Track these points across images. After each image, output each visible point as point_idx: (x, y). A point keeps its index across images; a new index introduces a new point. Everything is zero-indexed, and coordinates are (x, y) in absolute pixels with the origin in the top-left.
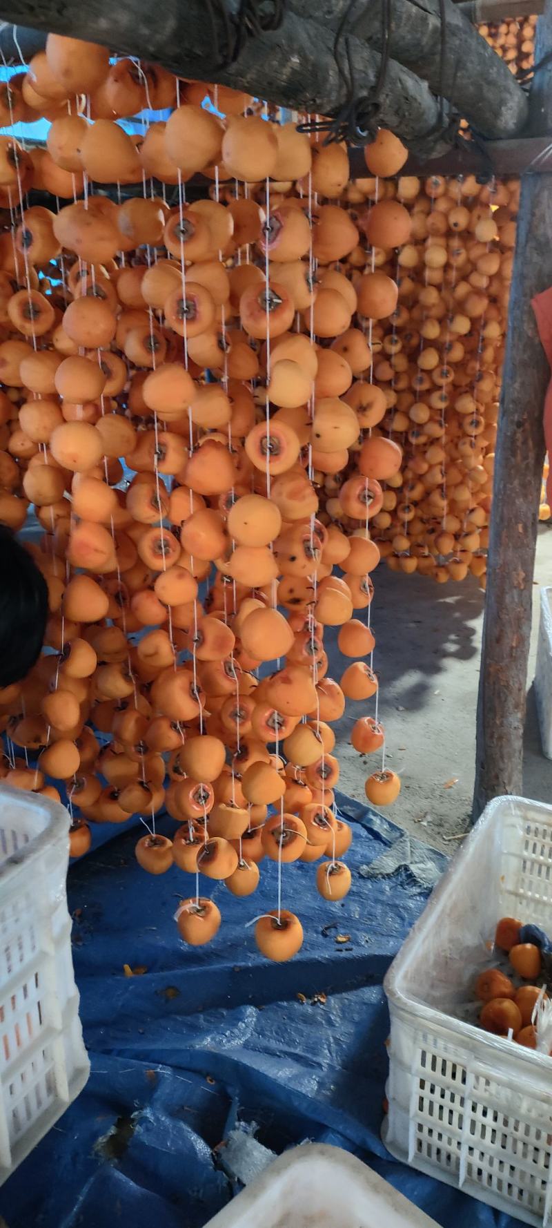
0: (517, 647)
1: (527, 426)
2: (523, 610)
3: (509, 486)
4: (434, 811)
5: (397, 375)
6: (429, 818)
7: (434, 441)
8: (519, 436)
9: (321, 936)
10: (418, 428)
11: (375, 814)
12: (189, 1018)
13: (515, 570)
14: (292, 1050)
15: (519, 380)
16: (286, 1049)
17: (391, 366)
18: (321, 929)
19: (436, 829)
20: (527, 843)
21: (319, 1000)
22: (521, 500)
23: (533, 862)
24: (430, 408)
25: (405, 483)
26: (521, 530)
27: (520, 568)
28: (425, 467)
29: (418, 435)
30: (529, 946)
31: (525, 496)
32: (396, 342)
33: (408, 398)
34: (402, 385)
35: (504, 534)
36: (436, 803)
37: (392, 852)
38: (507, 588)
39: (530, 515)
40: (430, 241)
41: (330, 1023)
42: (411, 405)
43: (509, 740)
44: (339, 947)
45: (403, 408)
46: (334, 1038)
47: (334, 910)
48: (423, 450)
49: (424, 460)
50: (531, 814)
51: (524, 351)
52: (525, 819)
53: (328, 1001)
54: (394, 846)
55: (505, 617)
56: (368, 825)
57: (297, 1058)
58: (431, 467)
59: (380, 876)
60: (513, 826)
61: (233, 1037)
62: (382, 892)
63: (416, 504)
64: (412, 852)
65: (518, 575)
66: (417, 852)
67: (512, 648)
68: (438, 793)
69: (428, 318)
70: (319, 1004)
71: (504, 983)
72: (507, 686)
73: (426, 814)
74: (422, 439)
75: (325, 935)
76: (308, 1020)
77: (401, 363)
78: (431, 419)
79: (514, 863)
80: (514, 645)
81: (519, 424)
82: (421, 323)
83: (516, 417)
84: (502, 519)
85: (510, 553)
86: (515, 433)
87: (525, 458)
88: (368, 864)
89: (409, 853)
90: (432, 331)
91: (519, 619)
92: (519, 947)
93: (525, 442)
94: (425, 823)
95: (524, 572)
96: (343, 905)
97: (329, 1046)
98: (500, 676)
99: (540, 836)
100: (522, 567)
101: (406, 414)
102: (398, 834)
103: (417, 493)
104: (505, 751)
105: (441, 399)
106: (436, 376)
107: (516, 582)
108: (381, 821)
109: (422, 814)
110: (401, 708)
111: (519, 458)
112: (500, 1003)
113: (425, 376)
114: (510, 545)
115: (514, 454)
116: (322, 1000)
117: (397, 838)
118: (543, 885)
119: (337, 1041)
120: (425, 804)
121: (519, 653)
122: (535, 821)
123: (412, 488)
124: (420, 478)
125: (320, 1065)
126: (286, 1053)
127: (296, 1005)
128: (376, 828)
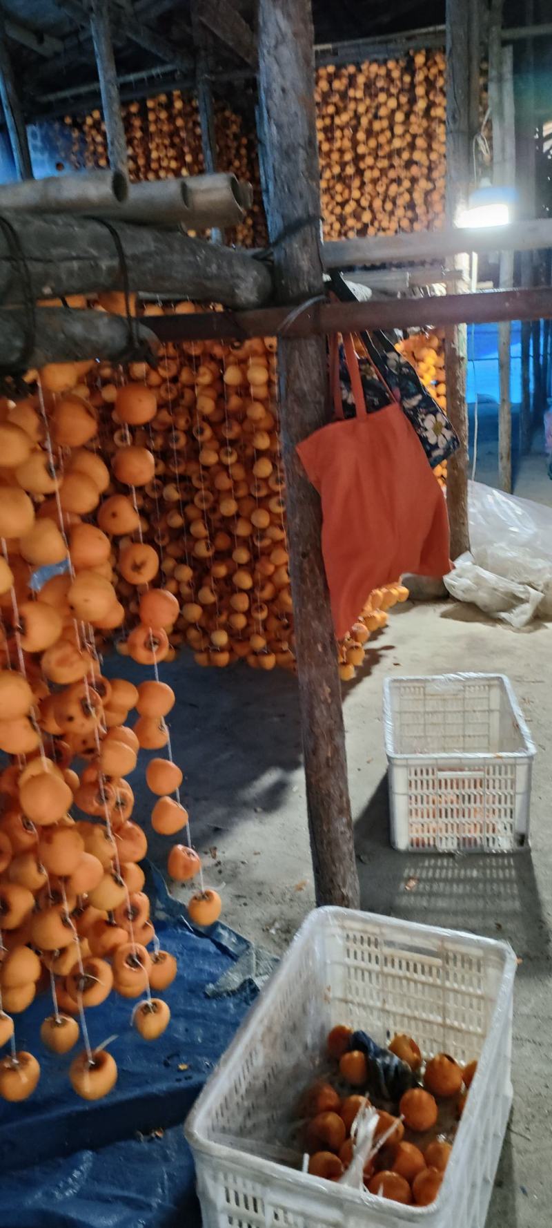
0: (332, 758)
1: (311, 555)
2: (333, 722)
3: (303, 610)
4: (283, 917)
5: (236, 484)
6: (277, 925)
7: (277, 543)
8: (306, 565)
9: (163, 1067)
10: (261, 533)
11: (224, 928)
12: (25, 1172)
13: (321, 686)
14: (126, 1193)
15: (298, 516)
16: (120, 1192)
17: (229, 476)
18: (163, 1058)
19: (284, 936)
20: (348, 951)
21: (157, 1137)
22: (317, 622)
23: (356, 969)
24: (270, 512)
25: (255, 583)
26: (320, 649)
27: (324, 684)
28: (271, 568)
29: (262, 537)
30: (356, 1054)
31: (320, 619)
32: (231, 454)
33: (248, 505)
34: (242, 492)
35: (306, 655)
36: (285, 908)
37: (237, 966)
38: (315, 704)
39: (327, 635)
40: (251, 361)
41: (166, 1159)
42: (252, 511)
43: (338, 845)
44: (179, 1076)
45: (244, 514)
46: (169, 1174)
47: (177, 1036)
48: (267, 553)
49: (269, 561)
50: (348, 923)
51: (299, 490)
52: (343, 928)
53: (165, 1135)
54: (240, 959)
55: (317, 731)
56: (217, 940)
57: (129, 1202)
58: (277, 568)
59: (225, 995)
60: (334, 936)
61: (67, 1186)
62: (226, 1010)
63: (267, 602)
64: (257, 964)
65: (324, 690)
66: (262, 964)
67: (328, 759)
68: (288, 896)
69: (258, 430)
70: (156, 1140)
71: (330, 1095)
72: (329, 794)
73: (275, 921)
74: (267, 542)
75: (166, 1065)
76: (145, 1158)
77: (238, 473)
78: (272, 523)
79: (340, 972)
80: (329, 755)
81: (304, 555)
82: (253, 434)
83: (301, 549)
84: (302, 642)
85: (314, 671)
86: (302, 563)
87: (314, 584)
88: (214, 982)
89: (254, 966)
90: (263, 442)
91: (330, 732)
92: (347, 1056)
93: (312, 571)
94: (273, 931)
95: (329, 687)
96: (187, 1030)
97: (162, 1184)
98: (321, 785)
99: (359, 943)
100: (326, 682)
101: (249, 520)
102: (245, 946)
103: (267, 593)
104: (335, 855)
105: (280, 503)
106: (271, 482)
107: (322, 698)
108: (230, 934)
109: (271, 921)
110: (259, 809)
111: (309, 585)
112: (324, 1118)
113: (262, 484)
114: (313, 664)
115: (303, 581)
116: (159, 1134)
117: (243, 951)
118: (368, 990)
119: (171, 1177)
120: (274, 910)
121: (335, 762)
122: (352, 929)
123: (263, 588)
124: (270, 578)
125: (149, 1206)
126: (117, 1198)
127: (133, 1144)
128: (224, 943)
